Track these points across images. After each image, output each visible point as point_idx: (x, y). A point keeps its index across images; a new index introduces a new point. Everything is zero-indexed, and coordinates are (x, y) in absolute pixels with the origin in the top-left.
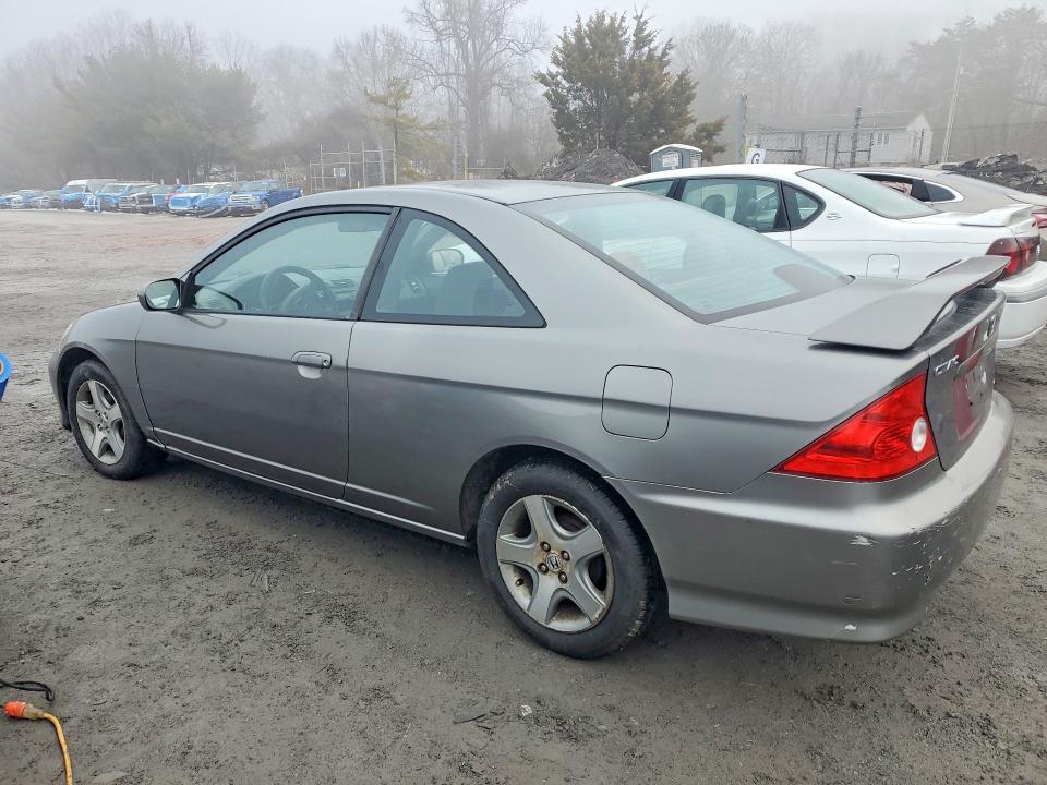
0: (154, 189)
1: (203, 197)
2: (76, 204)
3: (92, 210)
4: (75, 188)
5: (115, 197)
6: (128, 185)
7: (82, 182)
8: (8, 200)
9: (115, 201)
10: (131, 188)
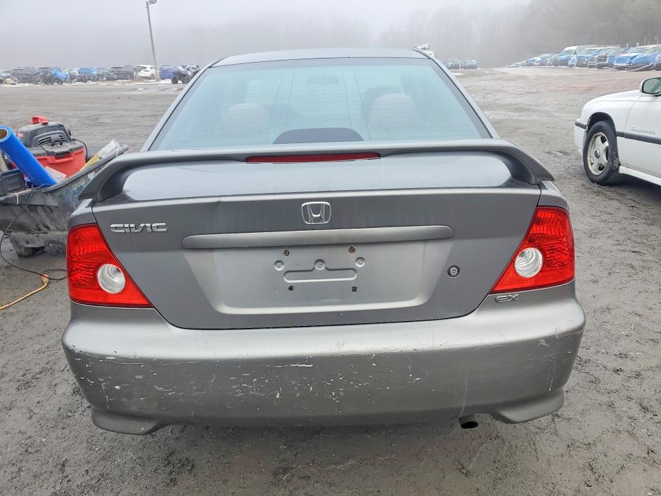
0: (610, 50)
1: (640, 55)
2: (564, 63)
3: (572, 66)
4: (569, 52)
5: (587, 58)
6: (599, 49)
7: (574, 48)
8: (534, 60)
9: (586, 60)
10: (600, 51)
